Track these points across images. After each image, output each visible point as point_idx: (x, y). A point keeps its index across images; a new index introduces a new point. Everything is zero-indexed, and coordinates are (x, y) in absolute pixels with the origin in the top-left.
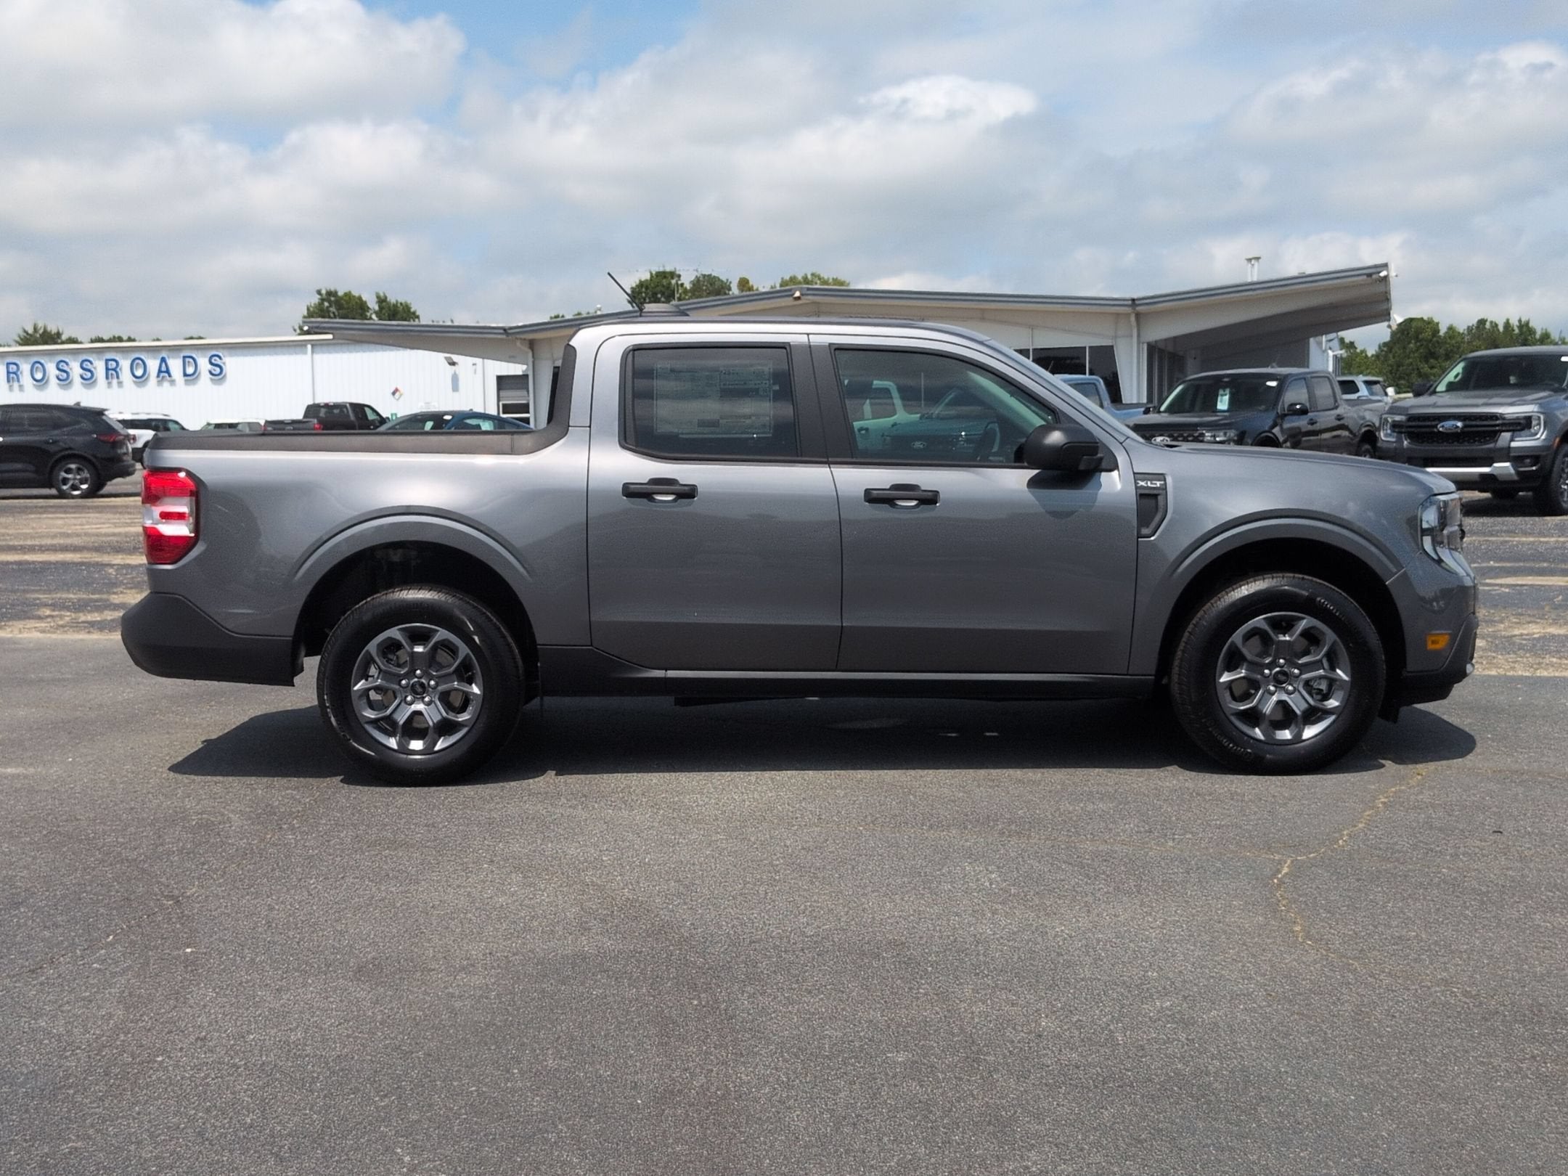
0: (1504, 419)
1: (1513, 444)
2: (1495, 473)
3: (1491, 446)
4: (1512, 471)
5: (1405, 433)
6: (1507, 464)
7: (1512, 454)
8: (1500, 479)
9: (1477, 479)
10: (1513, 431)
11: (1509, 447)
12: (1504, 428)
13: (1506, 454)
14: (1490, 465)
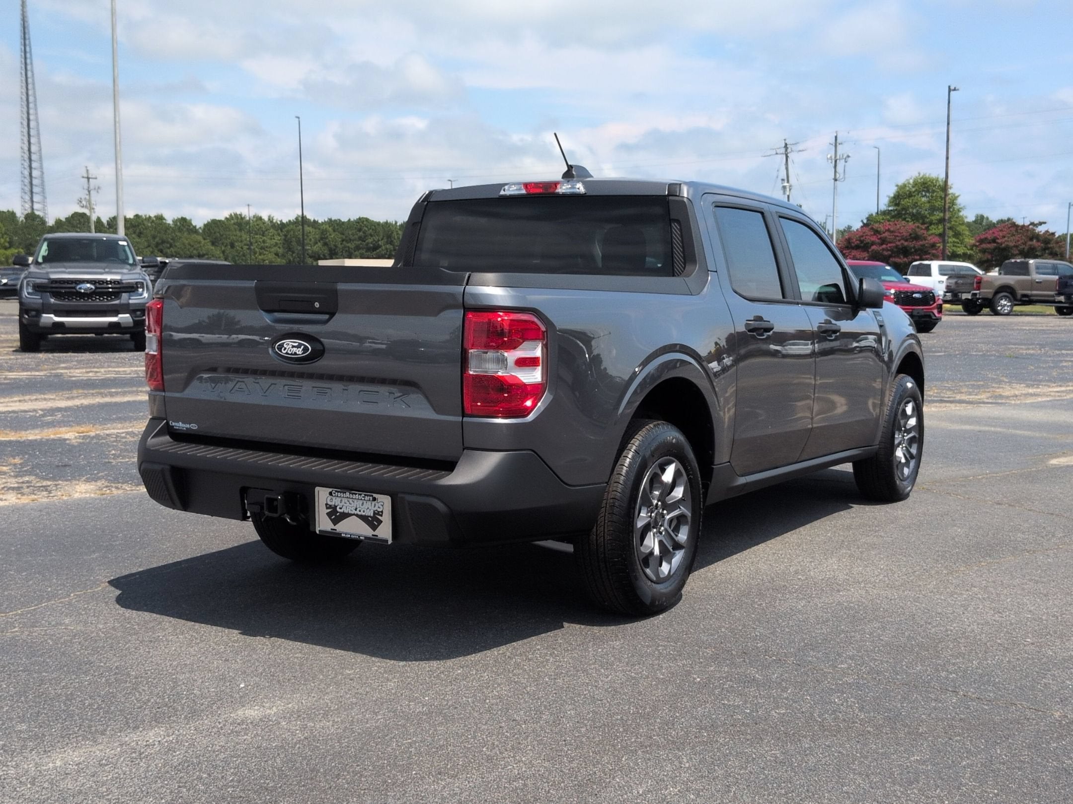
0: (123, 283)
1: (131, 301)
2: (120, 321)
3: (117, 302)
4: (131, 320)
5: (49, 292)
6: (128, 315)
7: (131, 308)
8: (122, 326)
9: (106, 326)
10: (129, 292)
11: (129, 303)
12: (124, 290)
13: (125, 308)
14: (116, 316)
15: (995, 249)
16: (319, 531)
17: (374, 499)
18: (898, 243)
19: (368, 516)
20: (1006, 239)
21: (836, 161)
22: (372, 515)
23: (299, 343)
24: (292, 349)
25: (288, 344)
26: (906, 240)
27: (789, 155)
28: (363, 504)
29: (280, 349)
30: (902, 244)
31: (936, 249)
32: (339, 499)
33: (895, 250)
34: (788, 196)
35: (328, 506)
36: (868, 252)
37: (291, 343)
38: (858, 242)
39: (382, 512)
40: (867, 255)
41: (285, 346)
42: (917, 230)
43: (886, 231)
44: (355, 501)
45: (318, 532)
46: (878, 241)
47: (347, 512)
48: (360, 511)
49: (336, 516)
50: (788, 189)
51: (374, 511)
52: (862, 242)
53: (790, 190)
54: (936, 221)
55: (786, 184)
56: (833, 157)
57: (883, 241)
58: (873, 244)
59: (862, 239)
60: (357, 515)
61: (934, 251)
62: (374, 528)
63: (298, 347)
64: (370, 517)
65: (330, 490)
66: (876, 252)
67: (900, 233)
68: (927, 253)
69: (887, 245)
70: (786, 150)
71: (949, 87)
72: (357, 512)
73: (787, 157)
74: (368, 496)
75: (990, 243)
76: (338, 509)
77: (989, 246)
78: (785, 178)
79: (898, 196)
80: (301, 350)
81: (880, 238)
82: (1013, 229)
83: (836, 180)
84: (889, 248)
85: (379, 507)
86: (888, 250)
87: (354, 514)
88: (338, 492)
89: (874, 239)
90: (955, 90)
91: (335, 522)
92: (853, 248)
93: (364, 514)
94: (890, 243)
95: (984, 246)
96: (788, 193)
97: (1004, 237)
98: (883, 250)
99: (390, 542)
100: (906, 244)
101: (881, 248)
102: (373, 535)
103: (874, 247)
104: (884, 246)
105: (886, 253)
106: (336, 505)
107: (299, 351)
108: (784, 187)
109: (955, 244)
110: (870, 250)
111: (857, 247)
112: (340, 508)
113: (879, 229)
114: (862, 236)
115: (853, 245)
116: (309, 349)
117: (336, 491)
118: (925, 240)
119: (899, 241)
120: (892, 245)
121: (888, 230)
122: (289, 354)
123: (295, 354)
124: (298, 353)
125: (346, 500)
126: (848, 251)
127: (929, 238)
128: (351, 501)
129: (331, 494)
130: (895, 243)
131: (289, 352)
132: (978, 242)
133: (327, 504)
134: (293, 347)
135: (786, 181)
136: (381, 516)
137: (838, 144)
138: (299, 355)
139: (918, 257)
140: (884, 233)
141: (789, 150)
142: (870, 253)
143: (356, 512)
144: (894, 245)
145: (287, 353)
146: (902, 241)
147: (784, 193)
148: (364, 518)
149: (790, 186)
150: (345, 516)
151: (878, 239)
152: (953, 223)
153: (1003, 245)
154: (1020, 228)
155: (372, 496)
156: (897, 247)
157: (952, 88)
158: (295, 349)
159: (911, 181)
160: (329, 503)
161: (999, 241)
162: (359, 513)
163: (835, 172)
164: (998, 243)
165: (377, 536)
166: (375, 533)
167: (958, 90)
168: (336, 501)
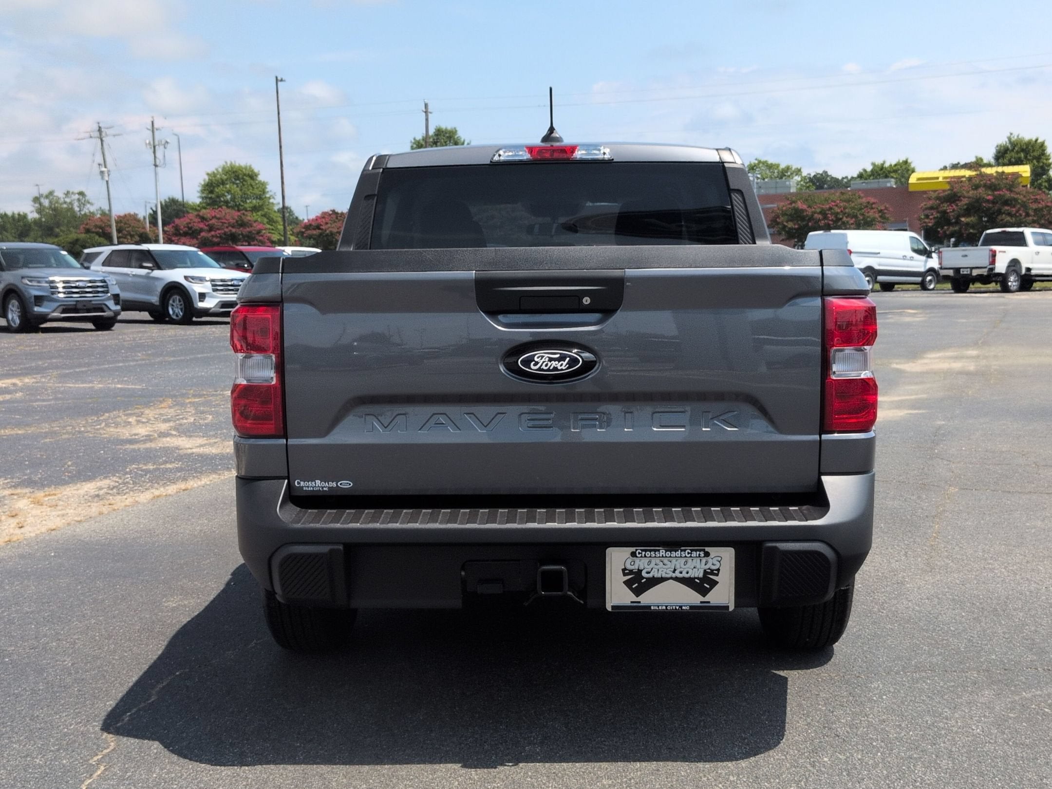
15: (321, 234)
16: (613, 607)
17: (707, 554)
18: (226, 230)
19: (695, 578)
20: (329, 225)
21: (154, 147)
22: (701, 575)
23: (560, 354)
24: (549, 364)
25: (542, 357)
26: (233, 227)
27: (104, 139)
28: (686, 562)
29: (527, 362)
30: (230, 231)
31: (262, 236)
32: (646, 560)
33: (224, 236)
34: (107, 182)
35: (625, 572)
36: (197, 239)
37: (547, 355)
38: (187, 229)
39: (718, 570)
40: (197, 242)
41: (536, 359)
42: (243, 216)
43: (213, 217)
44: (674, 560)
45: (609, 609)
46: (206, 228)
47: (659, 576)
48: (681, 573)
49: (640, 583)
50: (106, 175)
51: (705, 571)
52: (190, 228)
53: (109, 175)
54: (250, 209)
55: (103, 169)
56: (152, 143)
57: (211, 228)
58: (201, 230)
59: (190, 226)
60: (676, 579)
61: (261, 238)
62: (704, 592)
63: (562, 358)
64: (698, 578)
65: (633, 549)
66: (205, 239)
67: (226, 220)
68: (253, 239)
69: (215, 231)
70: (101, 134)
71: (277, 78)
72: (677, 574)
73: (102, 141)
74: (696, 551)
75: (314, 229)
76: (644, 574)
77: (315, 232)
78: (102, 162)
79: (212, 184)
80: (565, 363)
81: (208, 225)
82: (334, 216)
83: (156, 166)
84: (218, 235)
85: (713, 564)
86: (217, 237)
87: (671, 578)
88: (646, 551)
89: (202, 225)
90: (282, 80)
91: (638, 592)
92: (180, 235)
93: (687, 576)
94: (218, 229)
95: (310, 232)
96: (106, 178)
97: (327, 223)
98: (213, 236)
99: (732, 608)
100: (234, 230)
101: (210, 235)
102: (701, 602)
103: (203, 234)
104: (213, 233)
105: (215, 240)
106: (641, 568)
107: (563, 366)
108: (102, 173)
109: (271, 231)
110: (199, 237)
111: (185, 234)
112: (648, 573)
113: (205, 216)
114: (190, 223)
115: (181, 232)
116: (579, 362)
117: (642, 550)
118: (251, 226)
119: (227, 227)
120: (220, 232)
121: (215, 217)
122: (543, 370)
123: (555, 369)
124: (559, 368)
125: (658, 561)
126: (177, 238)
127: (255, 225)
128: (666, 561)
129: (633, 554)
130: (223, 229)
131: (544, 367)
132: (304, 228)
133: (624, 570)
134: (551, 360)
135: (103, 166)
136: (717, 575)
137: (155, 130)
138: (562, 370)
139: (247, 244)
140: (211, 220)
141: (103, 134)
142: (200, 240)
143: (674, 575)
144: (223, 232)
145: (540, 369)
146: (230, 228)
147: (103, 178)
148: (688, 582)
149: (109, 171)
150: (655, 581)
151: (206, 226)
152: (266, 210)
153: (328, 232)
154: (339, 215)
155: (704, 550)
156: (225, 234)
157: (279, 78)
158: (554, 364)
159: (220, 170)
160: (629, 567)
161: (323, 227)
162: (680, 576)
163: (155, 157)
164: (322, 229)
165: (709, 602)
166: (706, 599)
167: (284, 81)
168: (641, 563)
